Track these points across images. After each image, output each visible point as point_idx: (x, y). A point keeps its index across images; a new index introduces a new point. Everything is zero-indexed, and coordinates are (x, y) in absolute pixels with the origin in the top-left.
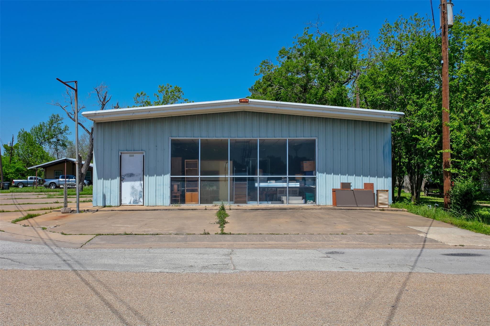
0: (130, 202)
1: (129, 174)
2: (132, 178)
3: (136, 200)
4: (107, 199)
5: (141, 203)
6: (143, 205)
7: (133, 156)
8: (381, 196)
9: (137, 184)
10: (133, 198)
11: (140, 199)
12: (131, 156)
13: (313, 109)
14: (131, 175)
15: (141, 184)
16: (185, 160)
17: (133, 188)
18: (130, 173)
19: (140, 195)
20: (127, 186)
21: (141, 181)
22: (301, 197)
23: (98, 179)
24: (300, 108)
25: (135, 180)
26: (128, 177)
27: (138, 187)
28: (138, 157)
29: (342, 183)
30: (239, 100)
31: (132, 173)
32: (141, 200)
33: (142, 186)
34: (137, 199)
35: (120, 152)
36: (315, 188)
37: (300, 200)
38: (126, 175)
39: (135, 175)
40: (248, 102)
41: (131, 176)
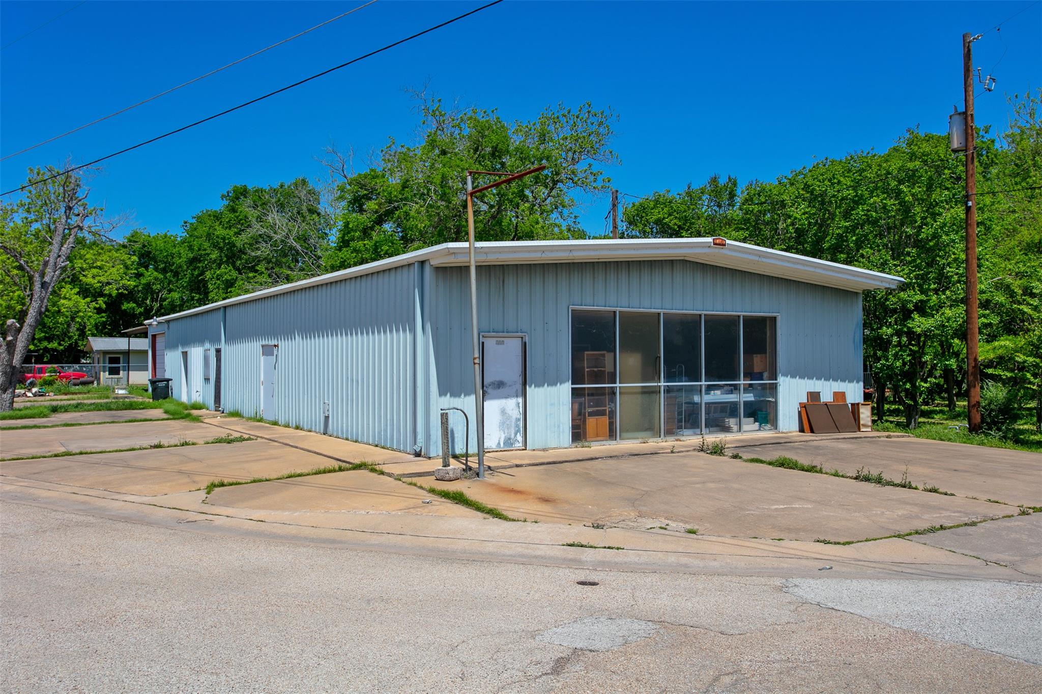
0: (499, 444)
1: (496, 383)
2: (501, 390)
3: (510, 439)
4: (456, 440)
5: (518, 445)
6: (526, 449)
7: (502, 343)
8: (862, 413)
9: (512, 405)
10: (504, 433)
11: (516, 434)
12: (498, 343)
13: (794, 263)
14: (500, 385)
15: (519, 404)
16: (586, 352)
17: (503, 412)
18: (498, 379)
19: (516, 427)
20: (492, 407)
21: (517, 396)
22: (752, 419)
23: (440, 395)
24: (789, 262)
25: (507, 397)
26: (494, 388)
27: (513, 410)
28: (513, 346)
29: (811, 393)
30: (712, 241)
31: (501, 379)
32: (520, 438)
33: (519, 407)
34: (510, 435)
35: (481, 334)
36: (776, 403)
37: (750, 424)
38: (490, 385)
39: (506, 384)
40: (725, 245)
41: (499, 387)
